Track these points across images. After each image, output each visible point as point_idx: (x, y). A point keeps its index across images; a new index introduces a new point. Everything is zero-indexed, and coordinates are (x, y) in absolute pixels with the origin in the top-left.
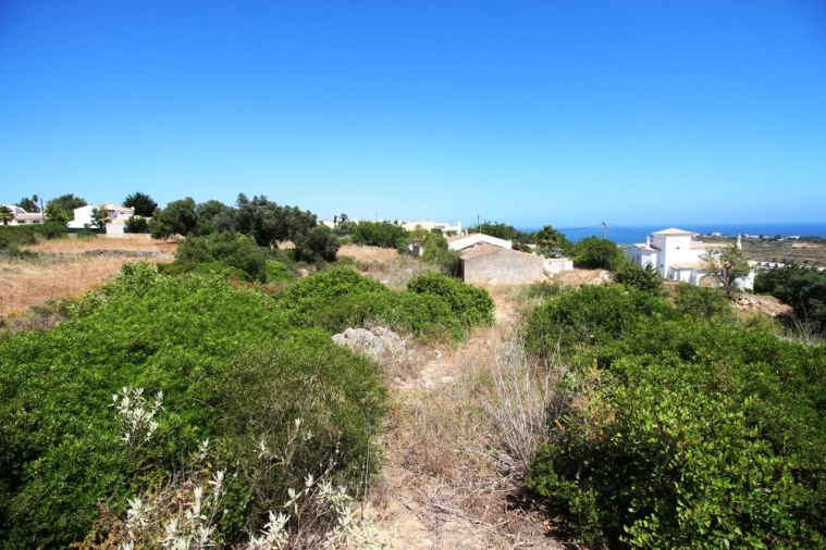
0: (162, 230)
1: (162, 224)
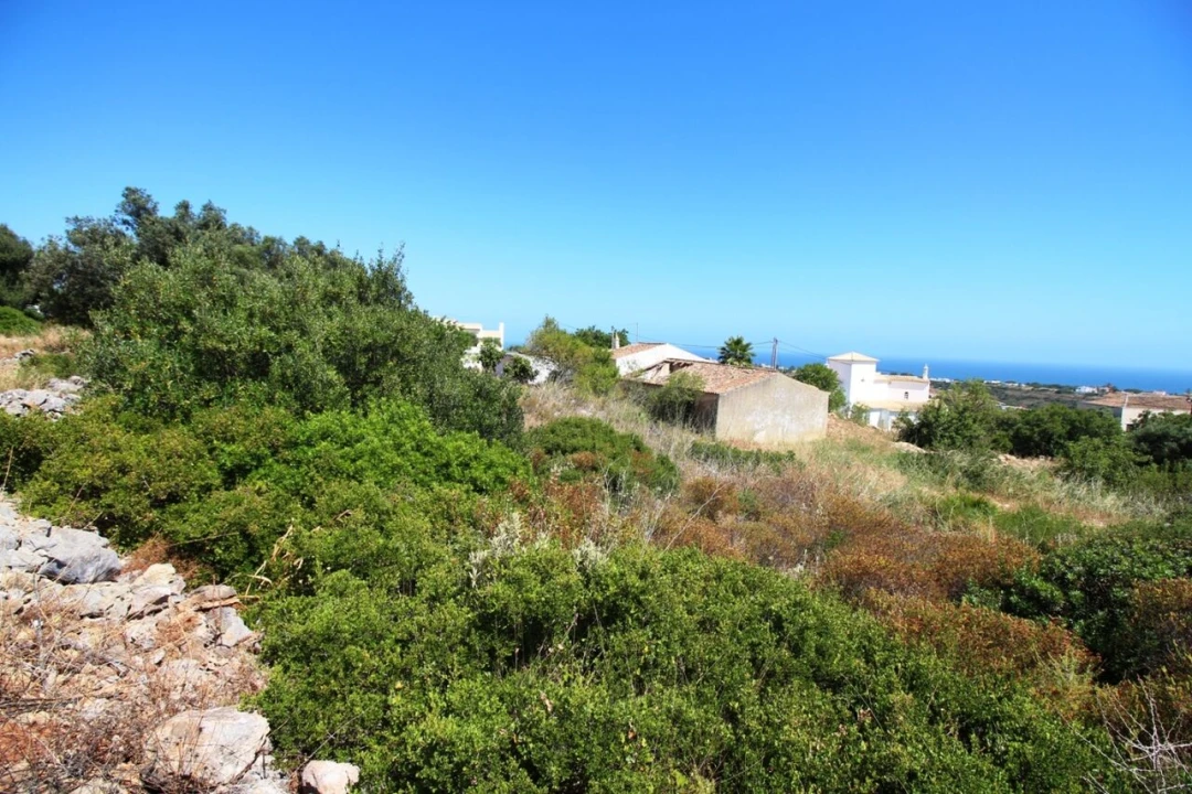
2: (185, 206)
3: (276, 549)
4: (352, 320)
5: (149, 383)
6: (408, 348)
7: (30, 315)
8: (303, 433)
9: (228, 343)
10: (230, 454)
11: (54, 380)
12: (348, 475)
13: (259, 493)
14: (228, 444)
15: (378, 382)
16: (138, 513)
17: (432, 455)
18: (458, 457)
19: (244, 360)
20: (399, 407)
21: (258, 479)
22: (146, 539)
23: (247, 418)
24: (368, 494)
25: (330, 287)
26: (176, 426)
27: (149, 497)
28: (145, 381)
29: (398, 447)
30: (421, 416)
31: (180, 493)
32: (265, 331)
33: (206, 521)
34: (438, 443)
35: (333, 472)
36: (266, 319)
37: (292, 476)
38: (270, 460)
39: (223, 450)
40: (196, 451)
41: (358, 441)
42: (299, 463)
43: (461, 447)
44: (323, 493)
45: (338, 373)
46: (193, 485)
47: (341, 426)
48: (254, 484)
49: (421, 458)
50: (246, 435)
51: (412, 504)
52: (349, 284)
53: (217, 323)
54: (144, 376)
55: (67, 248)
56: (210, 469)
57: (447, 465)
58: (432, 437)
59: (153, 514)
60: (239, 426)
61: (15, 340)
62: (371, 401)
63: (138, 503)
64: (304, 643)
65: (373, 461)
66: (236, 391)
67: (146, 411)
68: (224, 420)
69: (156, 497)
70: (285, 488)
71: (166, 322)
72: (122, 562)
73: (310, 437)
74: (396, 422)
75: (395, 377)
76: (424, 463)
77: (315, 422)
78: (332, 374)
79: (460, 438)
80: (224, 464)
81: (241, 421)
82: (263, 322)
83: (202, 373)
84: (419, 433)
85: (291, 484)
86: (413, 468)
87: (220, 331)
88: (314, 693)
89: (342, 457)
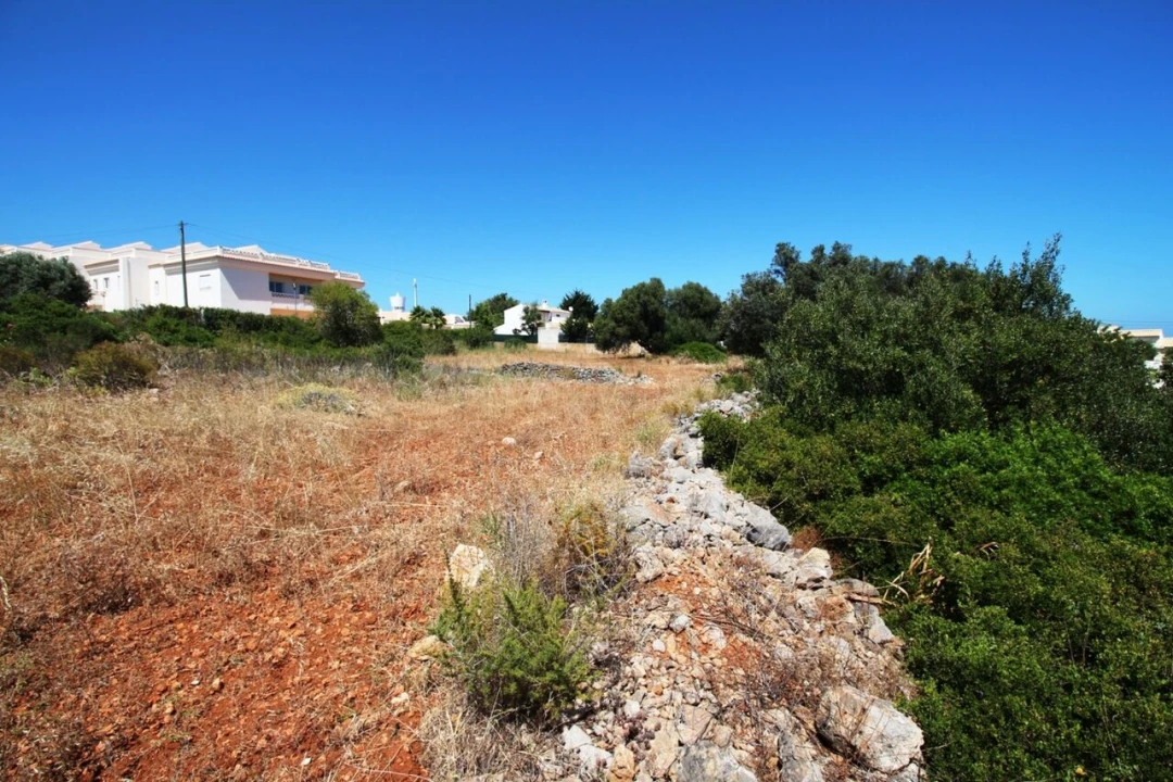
0: (613, 334)
1: (613, 324)
2: (819, 250)
3: (913, 563)
4: (992, 333)
5: (805, 397)
6: (1065, 364)
7: (719, 348)
8: (937, 452)
9: (864, 363)
10: (869, 464)
11: (734, 394)
12: (991, 503)
13: (895, 504)
14: (867, 454)
15: (1023, 403)
16: (798, 502)
17: (1105, 498)
18: (1149, 506)
19: (879, 379)
20: (1054, 433)
21: (895, 491)
22: (802, 525)
23: (882, 432)
24: (1018, 528)
25: (961, 303)
26: (824, 434)
27: (805, 490)
28: (802, 397)
29: (1055, 481)
30: (1086, 447)
31: (828, 492)
32: (898, 352)
33: (850, 520)
34: (1115, 483)
35: (973, 497)
36: (900, 339)
37: (928, 495)
38: (905, 475)
39: (862, 460)
40: (841, 458)
41: (1001, 468)
42: (933, 483)
43: (1151, 492)
44: (962, 517)
45: (973, 393)
46: (838, 487)
47: (980, 449)
48: (890, 496)
49: (1089, 500)
50: (883, 448)
51: (1077, 553)
52: (983, 297)
53: (857, 345)
54: (801, 392)
55: (742, 299)
56: (852, 475)
57: (1131, 514)
58: (1106, 474)
59: (808, 505)
60: (877, 439)
61: (711, 366)
62: (1016, 424)
63: (798, 494)
64: (959, 671)
65: (1021, 492)
66: (872, 407)
67: (802, 420)
68: (863, 432)
69: (811, 491)
70: (920, 504)
71: (817, 346)
72: (789, 539)
73: (945, 457)
74: (1049, 451)
75: (1047, 398)
76: (1094, 505)
77: (950, 442)
78: (968, 393)
79: (1149, 481)
80: (864, 472)
81: (877, 434)
82: (897, 343)
83: (844, 390)
84: (1086, 468)
85: (927, 502)
86: (1077, 509)
87: (859, 353)
88: (969, 728)
89: (983, 483)
